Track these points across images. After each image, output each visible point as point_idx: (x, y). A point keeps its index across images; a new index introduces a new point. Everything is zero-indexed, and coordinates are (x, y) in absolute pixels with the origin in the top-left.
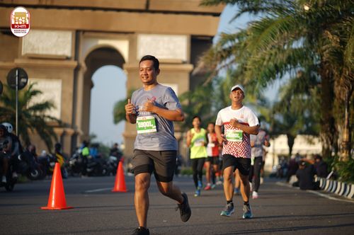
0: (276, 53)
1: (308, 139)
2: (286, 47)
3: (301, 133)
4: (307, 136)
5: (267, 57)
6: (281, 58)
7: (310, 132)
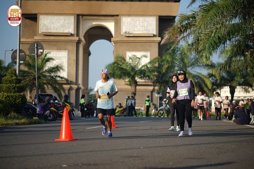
0: (220, 28)
2: (227, 23)
3: (240, 85)
4: (244, 87)
7: (247, 84)
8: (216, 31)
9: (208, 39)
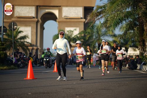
0: (120, 13)
1: (134, 49)
2: (124, 11)
3: (131, 47)
4: (133, 48)
5: (116, 15)
6: (122, 15)
7: (135, 46)
8: (117, 16)
9: (113, 20)
